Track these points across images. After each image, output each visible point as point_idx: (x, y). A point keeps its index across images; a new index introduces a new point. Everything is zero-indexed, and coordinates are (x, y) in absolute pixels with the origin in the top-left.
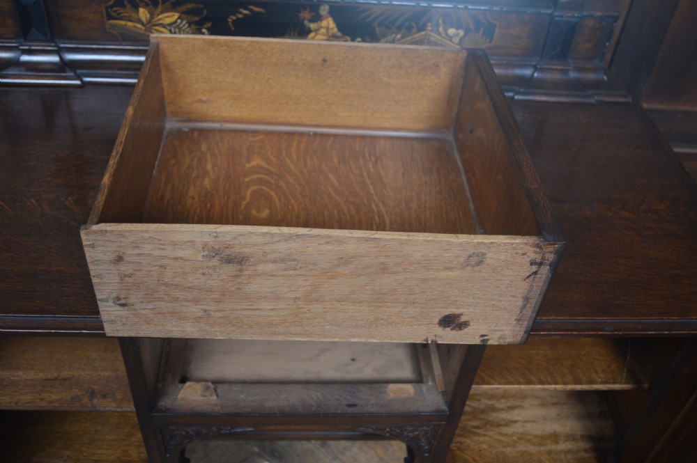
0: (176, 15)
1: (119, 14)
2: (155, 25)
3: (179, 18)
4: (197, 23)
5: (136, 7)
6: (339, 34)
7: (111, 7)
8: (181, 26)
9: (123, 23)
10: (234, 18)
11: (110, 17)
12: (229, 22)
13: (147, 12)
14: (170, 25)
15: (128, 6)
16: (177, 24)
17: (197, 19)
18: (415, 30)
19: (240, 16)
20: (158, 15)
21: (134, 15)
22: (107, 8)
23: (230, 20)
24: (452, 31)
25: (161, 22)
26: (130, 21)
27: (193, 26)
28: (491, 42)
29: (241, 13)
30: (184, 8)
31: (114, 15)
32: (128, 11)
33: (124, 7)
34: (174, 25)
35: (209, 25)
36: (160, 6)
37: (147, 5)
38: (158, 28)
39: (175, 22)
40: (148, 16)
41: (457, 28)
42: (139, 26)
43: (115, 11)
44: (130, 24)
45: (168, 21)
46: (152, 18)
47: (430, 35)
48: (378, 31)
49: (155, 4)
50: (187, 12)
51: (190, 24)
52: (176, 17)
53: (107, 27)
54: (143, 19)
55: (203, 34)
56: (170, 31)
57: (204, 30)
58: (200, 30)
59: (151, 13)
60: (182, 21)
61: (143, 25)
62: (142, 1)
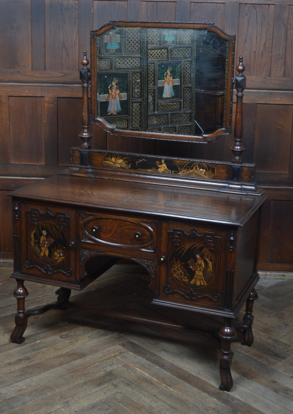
0: (122, 160)
1: (107, 159)
2: (116, 163)
3: (123, 161)
5: (112, 157)
6: (168, 169)
7: (105, 157)
8: (123, 164)
9: (108, 162)
10: (138, 162)
11: (105, 160)
12: (136, 163)
14: (120, 163)
15: (110, 157)
17: (128, 162)
18: (190, 169)
19: (140, 162)
21: (111, 160)
22: (104, 157)
24: (201, 170)
25: (118, 162)
26: (110, 161)
27: (126, 164)
28: (214, 174)
29: (140, 161)
30: (124, 158)
31: (106, 159)
32: (109, 159)
33: (109, 157)
35: (131, 164)
36: (118, 158)
37: (115, 157)
38: (117, 164)
39: (121, 163)
40: (115, 160)
41: (203, 169)
42: (112, 163)
44: (110, 162)
45: (120, 162)
46: (115, 161)
47: (195, 171)
48: (179, 169)
49: (117, 157)
50: (125, 160)
51: (125, 163)
52: (122, 161)
53: (103, 163)
54: (113, 161)
55: (129, 167)
56: (120, 165)
57: (129, 166)
58: (128, 166)
59: (116, 160)
60: (123, 162)
61: (113, 163)
62: (113, 156)
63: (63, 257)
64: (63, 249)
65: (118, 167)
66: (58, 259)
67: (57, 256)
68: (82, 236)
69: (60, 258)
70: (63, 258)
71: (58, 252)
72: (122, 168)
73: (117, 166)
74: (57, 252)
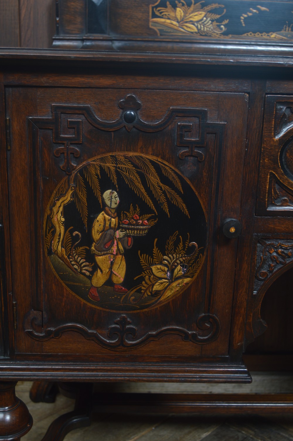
0: (203, 13)
1: (161, 13)
2: (186, 22)
3: (205, 16)
4: (218, 21)
5: (174, 7)
7: (157, 7)
8: (205, 23)
9: (162, 20)
10: (246, 16)
11: (154, 16)
12: (241, 19)
13: (182, 11)
14: (198, 22)
15: (169, 6)
16: (203, 21)
17: (218, 16)
19: (250, 14)
20: (190, 14)
21: (172, 14)
22: (153, 8)
23: (242, 18)
25: (191, 19)
26: (169, 19)
27: (214, 23)
29: (251, 12)
30: (209, 8)
31: (157, 13)
32: (168, 11)
33: (166, 7)
34: (200, 22)
35: (226, 22)
36: (192, 6)
37: (183, 5)
38: (188, 24)
39: (202, 20)
40: (183, 14)
42: (175, 23)
43: (159, 10)
44: (168, 21)
45: (196, 18)
46: (185, 16)
49: (189, 5)
50: (211, 12)
51: (212, 21)
52: (203, 15)
53: (150, 24)
54: (179, 17)
55: (221, 29)
56: (197, 27)
57: (222, 26)
58: (219, 26)
59: (185, 12)
60: (207, 19)
61: (178, 22)
62: (180, 2)
63: (187, 280)
64: (189, 251)
65: (192, 33)
66: (166, 289)
67: (161, 278)
68: (270, 192)
69: (174, 284)
70: (187, 284)
71: (166, 265)
72: (201, 35)
73: (189, 30)
74: (161, 263)
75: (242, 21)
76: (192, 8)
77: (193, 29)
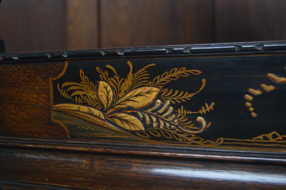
1: (70, 93)
2: (120, 111)
3: (158, 97)
4: (187, 105)
5: (95, 79)
7: (62, 81)
8: (161, 111)
9: (74, 107)
10: (258, 92)
12: (246, 100)
13: (109, 88)
14: (144, 109)
15: (84, 78)
16: (155, 108)
17: (189, 96)
19: (270, 88)
20: (126, 93)
21: (91, 94)
22: (55, 83)
23: (249, 97)
25: (130, 104)
26: (85, 104)
27: (181, 111)
29: (270, 82)
30: (166, 78)
31: (64, 94)
33: (79, 80)
34: (150, 111)
35: (210, 107)
36: (130, 74)
37: (111, 74)
39: (153, 104)
40: (111, 94)
42: (96, 112)
43: (66, 88)
44: (84, 109)
45: (141, 102)
46: (116, 97)
49: (123, 74)
50: (172, 85)
51: (176, 106)
52: (154, 95)
54: (103, 99)
55: (199, 124)
56: (143, 121)
57: (200, 118)
58: (192, 118)
59: (116, 91)
60: (163, 102)
61: (103, 110)
65: (134, 133)
72: (153, 138)
73: (127, 127)
75: (248, 104)
76: (129, 82)
77: (133, 124)
